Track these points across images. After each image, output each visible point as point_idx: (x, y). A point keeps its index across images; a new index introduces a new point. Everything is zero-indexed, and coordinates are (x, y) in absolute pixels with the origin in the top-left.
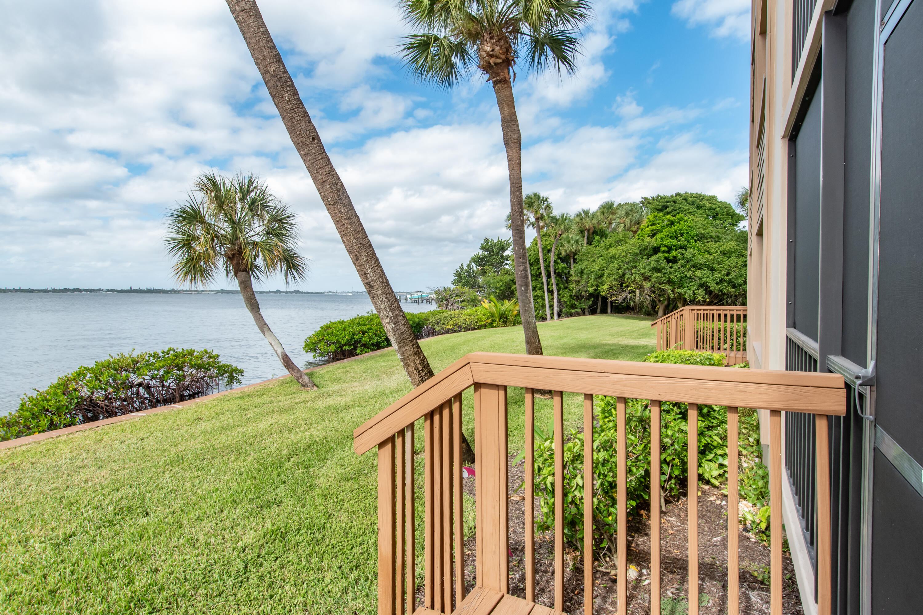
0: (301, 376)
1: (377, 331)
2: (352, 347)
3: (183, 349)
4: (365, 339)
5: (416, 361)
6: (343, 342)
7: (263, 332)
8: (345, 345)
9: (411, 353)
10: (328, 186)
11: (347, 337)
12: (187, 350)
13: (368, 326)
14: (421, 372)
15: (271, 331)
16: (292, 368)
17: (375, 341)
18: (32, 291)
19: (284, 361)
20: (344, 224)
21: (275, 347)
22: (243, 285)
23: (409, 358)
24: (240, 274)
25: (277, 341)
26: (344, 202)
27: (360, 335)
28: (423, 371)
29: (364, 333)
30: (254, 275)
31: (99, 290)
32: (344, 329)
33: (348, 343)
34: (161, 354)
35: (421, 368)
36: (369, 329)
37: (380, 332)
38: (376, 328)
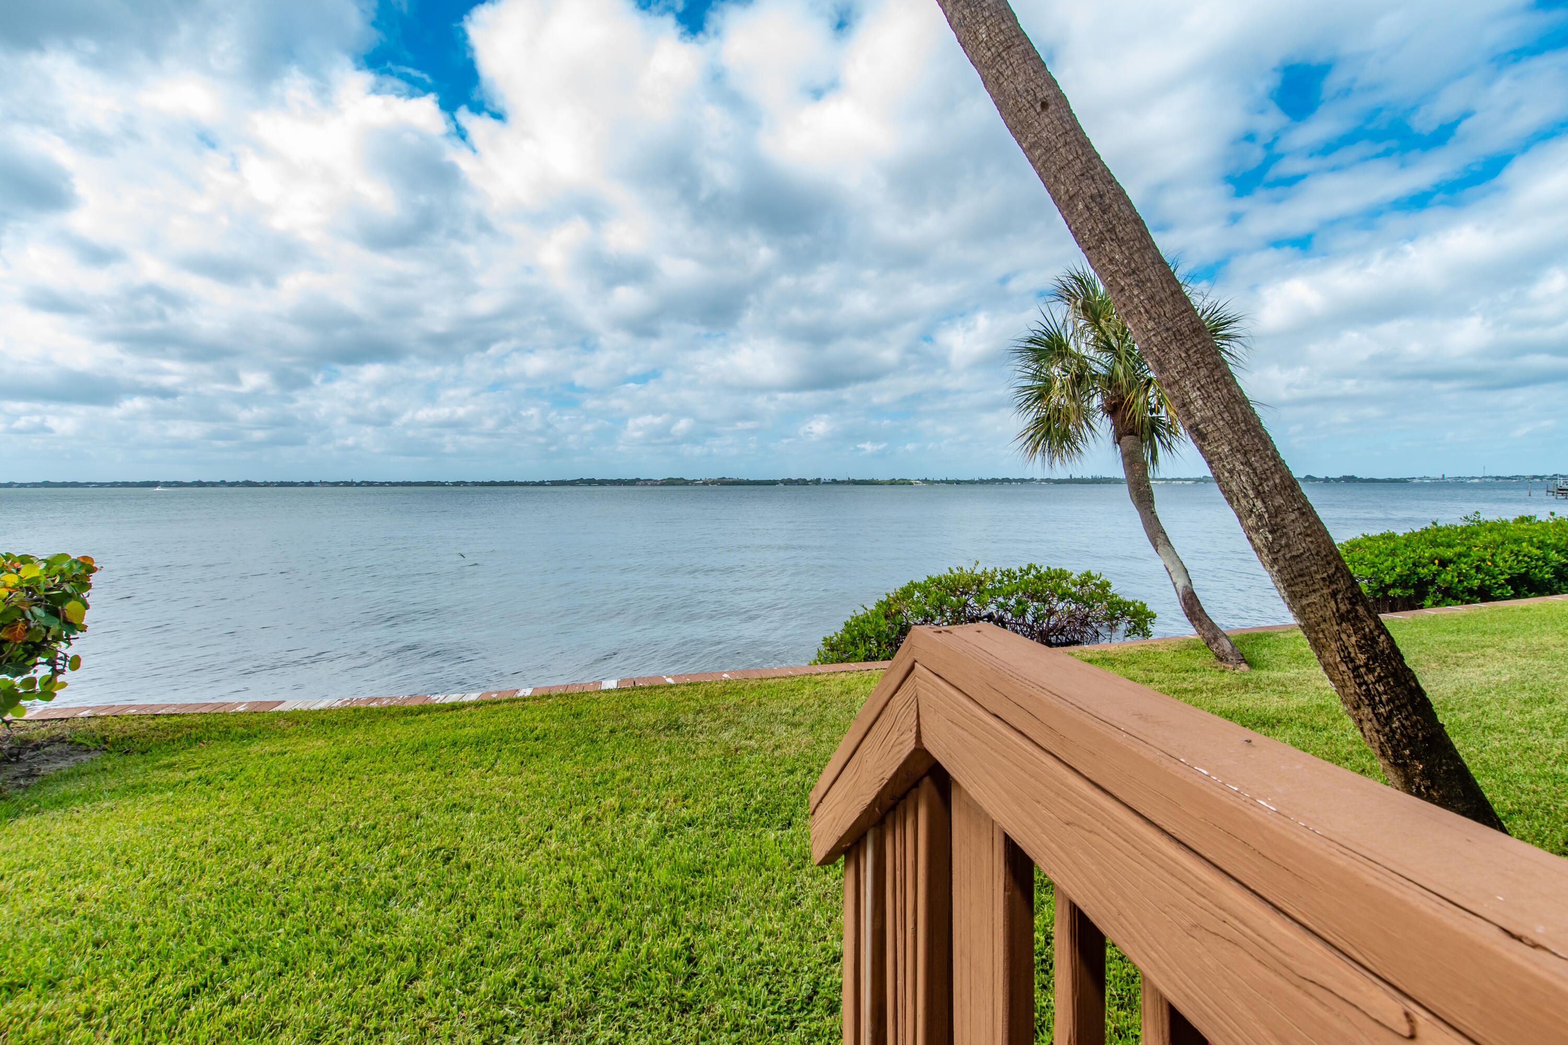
0: (1216, 639)
1: (1484, 561)
2: (1412, 591)
3: (1048, 568)
4: (1448, 576)
5: (1344, 637)
6: (1388, 580)
7: (1156, 546)
8: (1393, 586)
9: (1328, 613)
10: (1081, 206)
11: (1398, 570)
12: (1055, 570)
13: (1458, 549)
14: (1363, 670)
15: (1170, 544)
16: (1199, 620)
17: (1476, 583)
18: (958, 482)
19: (1185, 604)
20: (1123, 289)
21: (1173, 575)
22: (1127, 460)
23: (1323, 626)
24: (1125, 439)
25: (1178, 565)
26: (1121, 235)
27: (1434, 568)
28: (1371, 671)
29: (1444, 563)
30: (1162, 443)
31: (1032, 480)
32: (1393, 553)
33: (1402, 582)
34: (1018, 574)
35: (1361, 658)
36: (1460, 555)
37: (1493, 562)
38: (1481, 553)
